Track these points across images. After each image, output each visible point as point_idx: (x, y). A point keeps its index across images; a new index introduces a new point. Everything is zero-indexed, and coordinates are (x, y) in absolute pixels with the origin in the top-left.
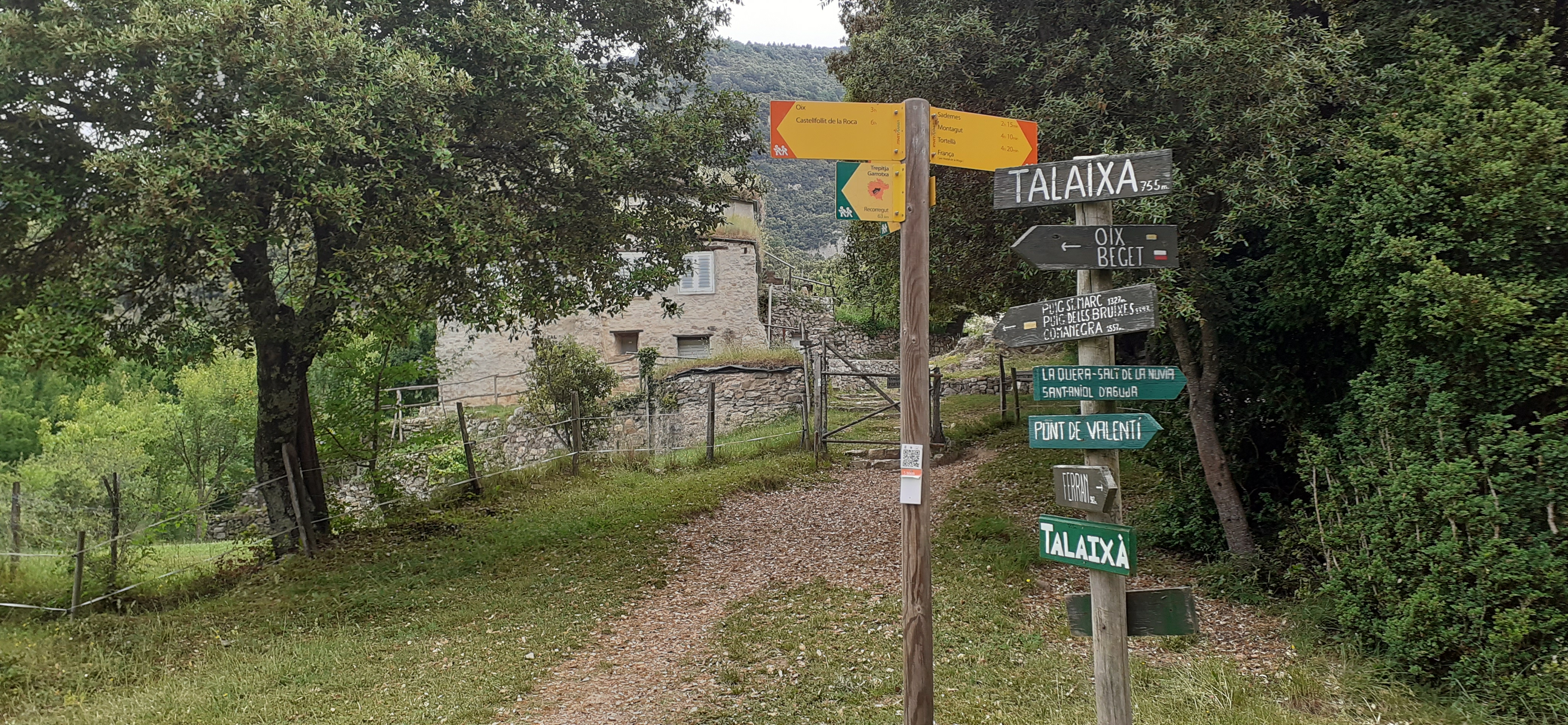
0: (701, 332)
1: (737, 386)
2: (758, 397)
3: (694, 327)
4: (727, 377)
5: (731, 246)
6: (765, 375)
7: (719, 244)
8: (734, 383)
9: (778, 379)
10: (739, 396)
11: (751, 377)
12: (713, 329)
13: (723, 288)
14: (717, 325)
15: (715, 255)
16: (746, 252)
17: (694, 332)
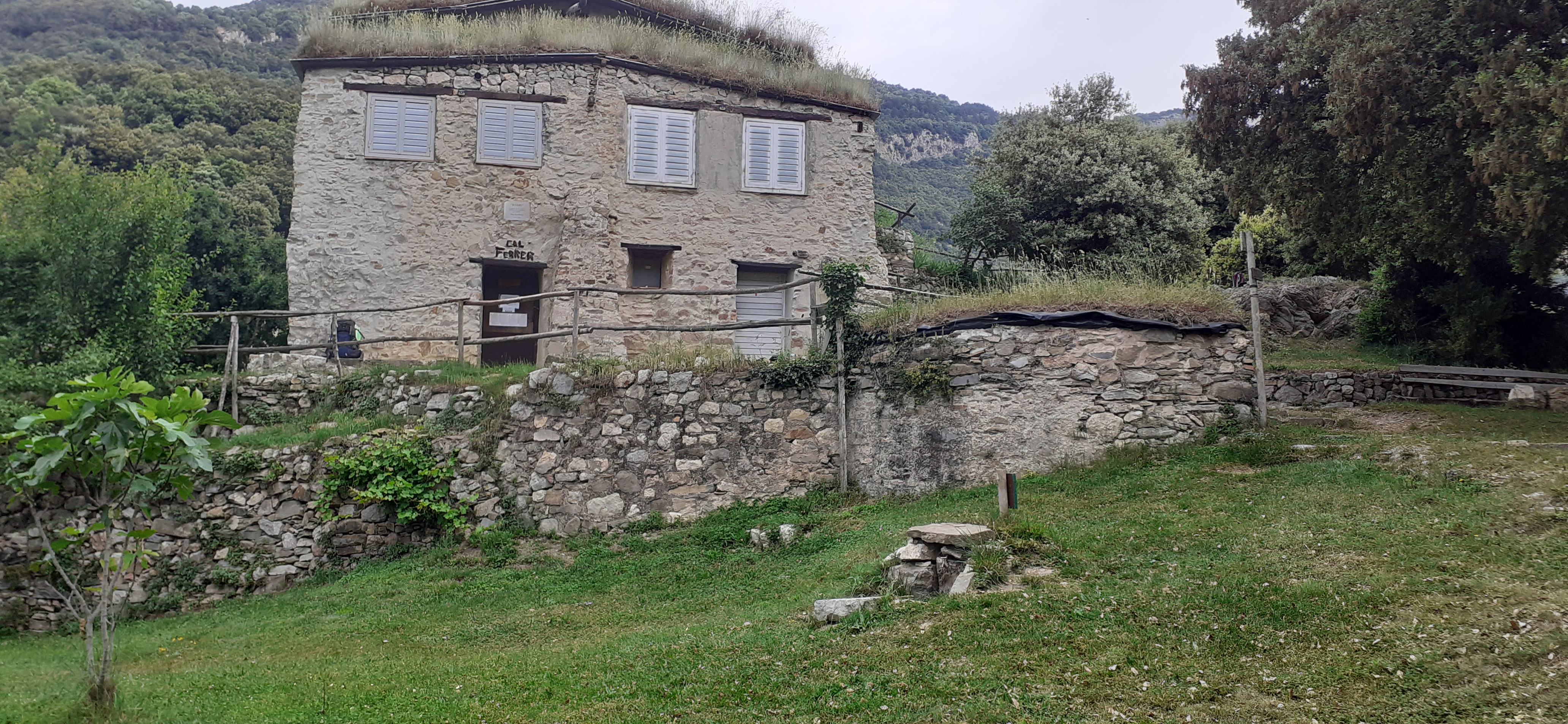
0: (780, 260)
1: (1107, 356)
2: (1151, 385)
3: (769, 250)
4: (1083, 335)
5: (837, 118)
6: (1169, 337)
7: (816, 111)
8: (1099, 348)
9: (1198, 347)
10: (1109, 378)
11: (1136, 339)
12: (802, 255)
13: (820, 188)
14: (809, 249)
15: (808, 128)
16: (860, 129)
17: (768, 258)
